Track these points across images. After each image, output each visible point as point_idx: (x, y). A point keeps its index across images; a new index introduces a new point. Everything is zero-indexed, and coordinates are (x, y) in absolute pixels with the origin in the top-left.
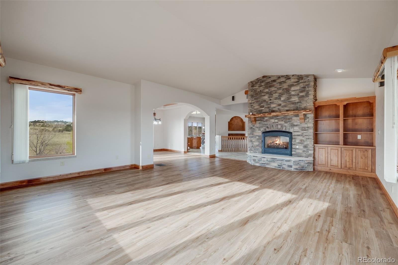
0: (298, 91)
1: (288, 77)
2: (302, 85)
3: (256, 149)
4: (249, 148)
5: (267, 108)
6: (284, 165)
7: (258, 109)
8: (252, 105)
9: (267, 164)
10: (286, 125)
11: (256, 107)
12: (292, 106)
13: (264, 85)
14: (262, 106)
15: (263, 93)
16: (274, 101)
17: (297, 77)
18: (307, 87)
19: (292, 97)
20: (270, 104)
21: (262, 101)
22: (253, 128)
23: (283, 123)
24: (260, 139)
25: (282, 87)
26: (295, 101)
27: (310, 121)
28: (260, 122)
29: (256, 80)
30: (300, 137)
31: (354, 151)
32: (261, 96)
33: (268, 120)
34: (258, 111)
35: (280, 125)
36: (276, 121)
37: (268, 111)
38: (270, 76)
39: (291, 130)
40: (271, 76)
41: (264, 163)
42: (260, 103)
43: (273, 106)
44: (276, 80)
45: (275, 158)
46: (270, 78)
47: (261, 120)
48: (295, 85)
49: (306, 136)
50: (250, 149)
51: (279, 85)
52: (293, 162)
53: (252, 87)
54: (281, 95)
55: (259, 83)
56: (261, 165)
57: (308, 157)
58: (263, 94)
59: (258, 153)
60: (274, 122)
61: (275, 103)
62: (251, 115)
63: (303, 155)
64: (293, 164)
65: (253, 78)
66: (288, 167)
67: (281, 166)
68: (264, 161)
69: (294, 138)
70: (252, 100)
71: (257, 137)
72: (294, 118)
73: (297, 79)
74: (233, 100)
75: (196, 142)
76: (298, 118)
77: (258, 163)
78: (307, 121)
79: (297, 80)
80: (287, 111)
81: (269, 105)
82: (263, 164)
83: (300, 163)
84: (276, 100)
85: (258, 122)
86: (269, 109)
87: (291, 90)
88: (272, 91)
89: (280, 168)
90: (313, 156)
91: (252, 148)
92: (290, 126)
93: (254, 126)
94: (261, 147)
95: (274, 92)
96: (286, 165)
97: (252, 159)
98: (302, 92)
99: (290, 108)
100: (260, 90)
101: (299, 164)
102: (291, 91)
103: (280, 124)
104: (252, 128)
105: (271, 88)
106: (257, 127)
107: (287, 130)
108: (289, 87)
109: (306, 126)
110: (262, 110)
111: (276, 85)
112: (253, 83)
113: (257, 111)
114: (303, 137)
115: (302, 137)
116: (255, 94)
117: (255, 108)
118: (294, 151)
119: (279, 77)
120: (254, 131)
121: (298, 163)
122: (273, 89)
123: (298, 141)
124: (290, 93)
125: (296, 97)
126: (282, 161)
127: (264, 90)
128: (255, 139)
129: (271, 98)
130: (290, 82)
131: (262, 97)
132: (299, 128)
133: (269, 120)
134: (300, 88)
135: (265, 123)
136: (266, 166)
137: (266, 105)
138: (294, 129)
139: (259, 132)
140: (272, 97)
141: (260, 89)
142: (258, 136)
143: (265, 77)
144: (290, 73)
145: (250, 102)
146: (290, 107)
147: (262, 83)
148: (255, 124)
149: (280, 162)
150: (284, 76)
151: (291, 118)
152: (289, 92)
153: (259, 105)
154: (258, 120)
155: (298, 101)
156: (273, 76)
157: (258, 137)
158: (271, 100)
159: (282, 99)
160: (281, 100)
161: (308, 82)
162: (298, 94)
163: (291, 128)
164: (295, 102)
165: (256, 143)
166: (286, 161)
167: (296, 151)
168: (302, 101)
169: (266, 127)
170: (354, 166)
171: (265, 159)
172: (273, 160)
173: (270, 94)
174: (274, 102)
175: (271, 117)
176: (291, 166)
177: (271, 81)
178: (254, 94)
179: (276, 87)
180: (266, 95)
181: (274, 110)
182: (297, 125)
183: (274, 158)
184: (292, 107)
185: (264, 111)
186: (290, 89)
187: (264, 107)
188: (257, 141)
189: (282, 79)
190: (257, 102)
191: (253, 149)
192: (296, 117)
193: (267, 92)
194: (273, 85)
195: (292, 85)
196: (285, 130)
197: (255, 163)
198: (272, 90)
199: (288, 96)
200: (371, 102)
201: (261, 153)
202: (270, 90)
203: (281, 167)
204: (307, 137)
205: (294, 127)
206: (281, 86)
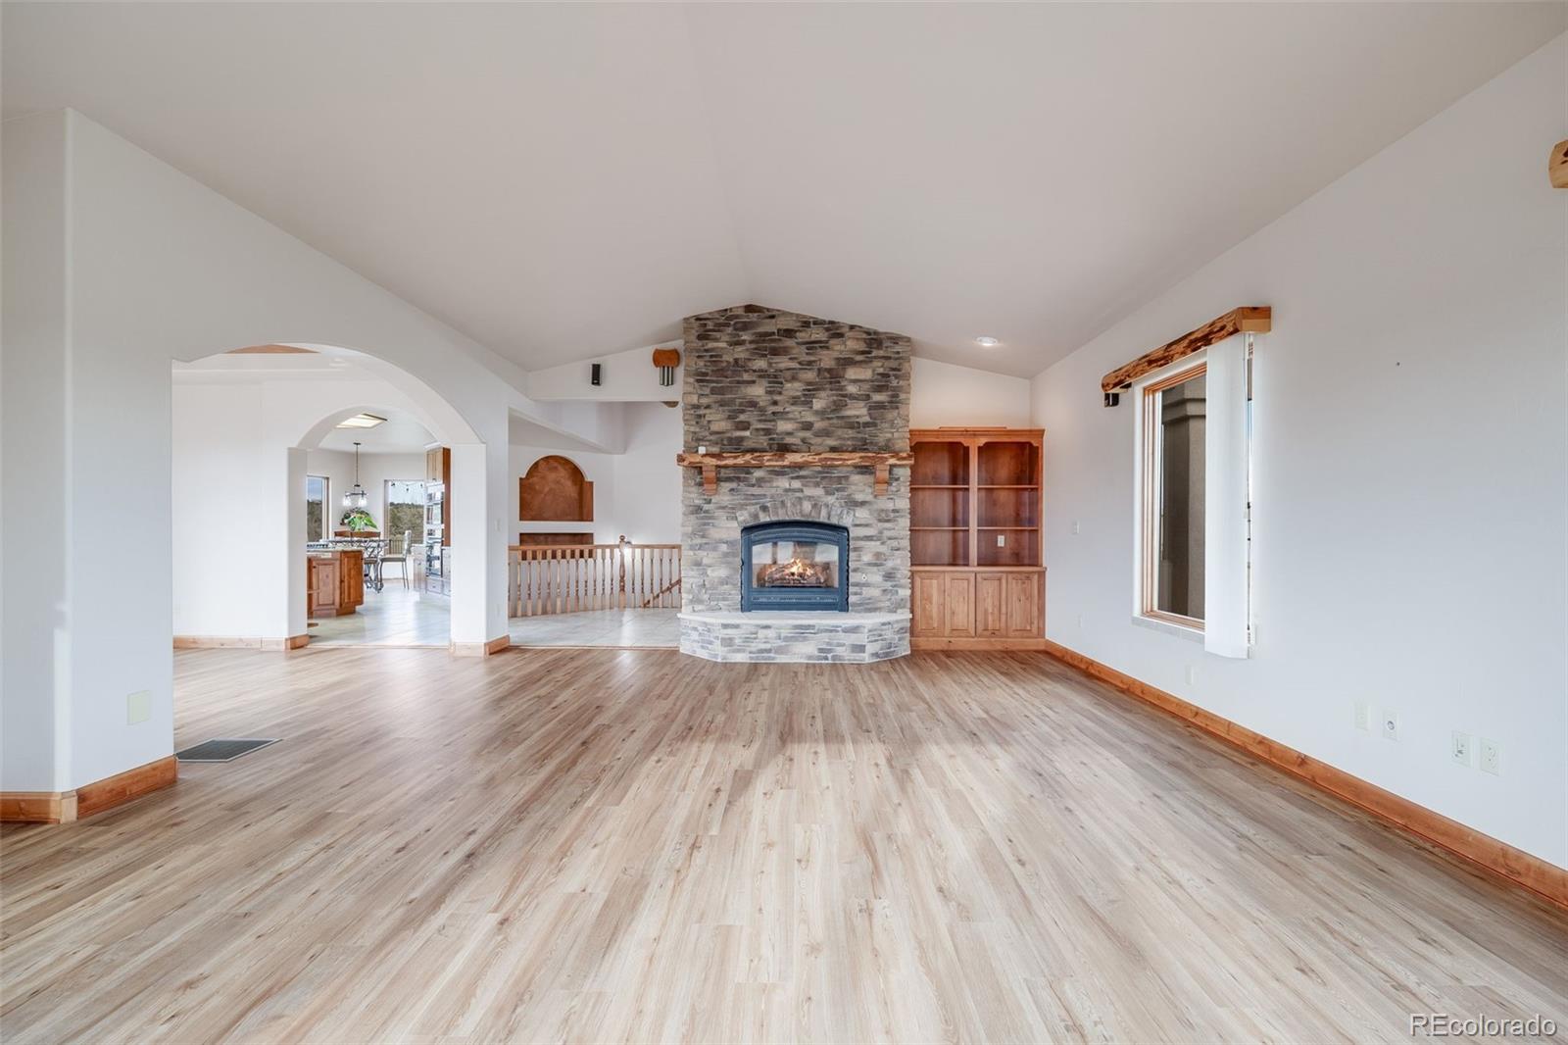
0: (866, 386)
1: (837, 329)
2: (879, 366)
3: (720, 594)
4: (689, 592)
5: (762, 433)
6: (839, 645)
7: (729, 435)
8: (700, 416)
9: (780, 650)
10: (831, 499)
11: (719, 422)
12: (851, 433)
13: (751, 342)
14: (741, 422)
15: (746, 371)
16: (787, 410)
17: (865, 336)
18: (894, 375)
19: (848, 401)
20: (774, 420)
21: (741, 404)
22: (707, 512)
23: (819, 492)
24: (734, 555)
25: (814, 361)
26: (858, 417)
27: (903, 489)
28: (734, 485)
29: (718, 316)
30: (873, 543)
31: (1004, 581)
32: (738, 382)
33: (765, 482)
34: (725, 442)
35: (809, 500)
36: (796, 484)
37: (765, 444)
38: (773, 310)
39: (847, 521)
40: (779, 311)
41: (768, 646)
42: (734, 411)
43: (783, 426)
44: (796, 331)
45: (809, 626)
46: (774, 321)
47: (738, 479)
48: (861, 362)
49: (890, 539)
50: (691, 597)
51: (807, 354)
52: (866, 630)
53: (700, 337)
54: (814, 390)
55: (731, 329)
56: (757, 658)
57: (897, 608)
58: (746, 377)
59: (726, 613)
60: (787, 490)
61: (791, 416)
62: (704, 456)
63: (882, 605)
64: (867, 640)
65: (708, 306)
66: (853, 651)
67: (830, 651)
68: (767, 639)
69: (856, 549)
70: (700, 392)
71: (724, 548)
72: (856, 478)
73: (865, 342)
74: (593, 383)
75: (338, 583)
76: (869, 479)
77: (744, 651)
78: (894, 489)
79: (865, 345)
80: (833, 449)
81: (770, 421)
82: (761, 651)
83: (883, 633)
84: (794, 408)
85: (726, 486)
86: (771, 439)
87: (847, 376)
88: (781, 371)
89: (826, 659)
90: (909, 605)
91: (699, 592)
92: (843, 504)
93: (711, 500)
94: (739, 584)
95: (788, 374)
96: (844, 645)
97: (717, 638)
98: (879, 389)
99: (843, 442)
100: (736, 360)
101: (880, 635)
102: (846, 379)
103: (809, 498)
104: (698, 509)
105: (776, 359)
106: (724, 508)
107: (834, 521)
108: (838, 364)
109: (890, 505)
110: (741, 439)
111: (794, 351)
112: (705, 325)
113: (722, 440)
114: (883, 543)
115: (878, 543)
116: (713, 371)
117: (715, 427)
118: (856, 594)
119: (806, 324)
120: (708, 524)
121: (879, 632)
122: (783, 362)
123: (867, 558)
124: (842, 388)
125: (862, 404)
126: (831, 631)
127: (749, 359)
128: (713, 554)
129: (777, 398)
130: (843, 348)
131: (742, 389)
132: (871, 514)
133: (769, 482)
134: (874, 374)
135: (756, 491)
136: (774, 658)
137: (760, 421)
138: (857, 515)
139: (728, 525)
140: (780, 393)
141: (736, 356)
142: (727, 542)
143: (755, 312)
144: (845, 318)
145: (694, 399)
146: (844, 439)
147: (741, 333)
148: (715, 494)
149: (825, 637)
150: (822, 322)
151: (846, 478)
152: (839, 382)
153: (729, 417)
154: (728, 479)
155: (867, 419)
156: (785, 314)
157: (725, 546)
158: (775, 403)
159: (818, 404)
160: (811, 408)
161: (896, 359)
162: (868, 395)
163: (845, 512)
164: (858, 423)
165: (720, 572)
166: (846, 631)
167: (860, 594)
168: (878, 421)
169: (758, 506)
170: (1003, 625)
171: (771, 633)
172: (802, 633)
173: (775, 380)
174: (788, 412)
175: (777, 469)
176: (861, 646)
177: (779, 330)
178: (709, 371)
179: (795, 358)
180: (758, 380)
181: (786, 444)
182: (863, 503)
183: (805, 626)
184: (848, 439)
185: (748, 444)
186: (841, 373)
187: (748, 429)
188: (722, 563)
189: (818, 334)
190: (722, 404)
191: (708, 597)
192: (862, 473)
193: (762, 371)
194: (785, 348)
195: (846, 362)
196: (826, 521)
197: (729, 652)
198: (782, 366)
199: (835, 398)
200: (1035, 445)
201: (737, 609)
202: (774, 365)
203: (829, 656)
204: (895, 544)
205: (854, 510)
206: (812, 358)
